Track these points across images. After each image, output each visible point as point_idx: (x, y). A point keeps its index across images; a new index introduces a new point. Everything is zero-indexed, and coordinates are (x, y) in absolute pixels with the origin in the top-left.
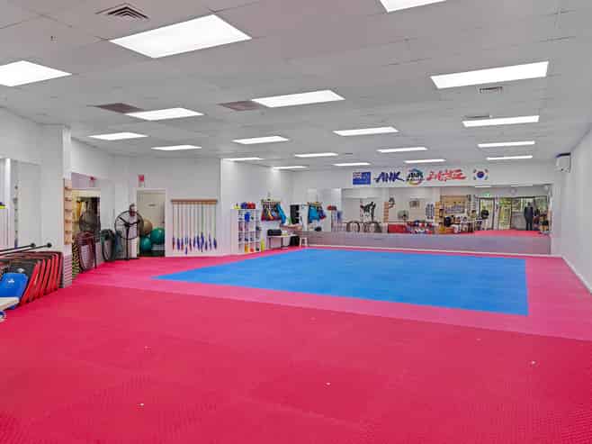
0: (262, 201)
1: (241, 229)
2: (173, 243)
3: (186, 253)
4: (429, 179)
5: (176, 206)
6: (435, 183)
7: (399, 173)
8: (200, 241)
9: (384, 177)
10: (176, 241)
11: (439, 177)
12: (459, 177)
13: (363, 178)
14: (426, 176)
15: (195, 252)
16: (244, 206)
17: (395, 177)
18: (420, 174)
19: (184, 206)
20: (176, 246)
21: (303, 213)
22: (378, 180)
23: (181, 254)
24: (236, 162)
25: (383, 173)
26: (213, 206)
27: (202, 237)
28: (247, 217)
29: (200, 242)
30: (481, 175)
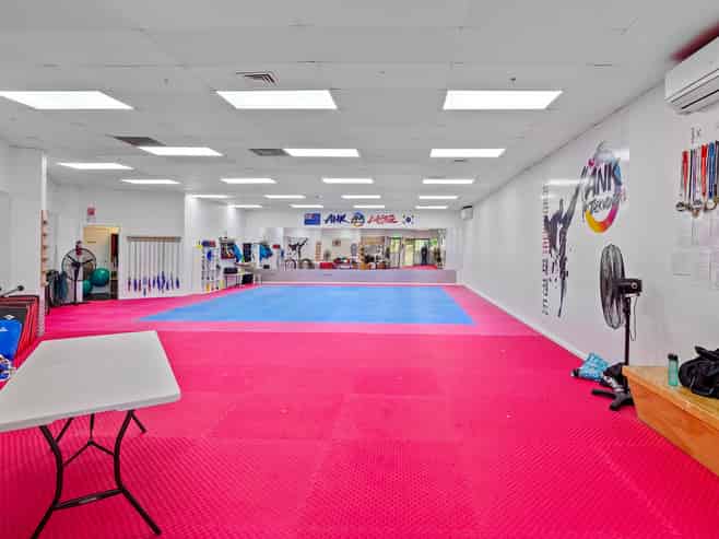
0: (220, 239)
1: (203, 268)
2: (129, 283)
3: (145, 293)
4: (369, 222)
5: (133, 243)
6: (374, 225)
7: (344, 216)
8: (161, 280)
9: (332, 219)
10: (132, 281)
11: (377, 220)
12: (392, 220)
13: (313, 219)
14: (367, 219)
15: (155, 293)
16: (205, 244)
17: (341, 219)
18: (362, 217)
19: (143, 243)
20: (132, 287)
21: (256, 251)
22: (326, 221)
23: (138, 295)
24: (199, 198)
25: (331, 216)
26: (175, 244)
27: (163, 278)
28: (209, 255)
29: (161, 282)
30: (408, 220)
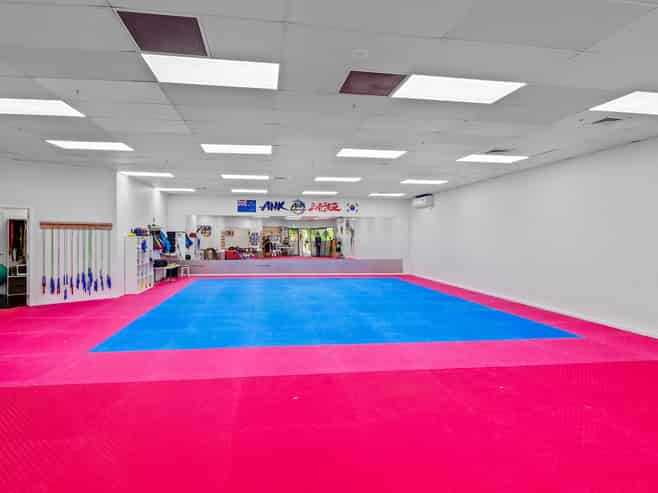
0: (149, 227)
1: (138, 261)
2: (44, 285)
3: (65, 297)
4: (311, 210)
5: (48, 232)
6: (315, 214)
7: (283, 203)
8: (87, 279)
9: (269, 206)
10: (48, 282)
11: (319, 207)
12: (335, 208)
13: (248, 206)
14: (308, 206)
15: (79, 296)
16: (138, 232)
17: (279, 206)
18: (302, 205)
19: (62, 231)
20: (48, 288)
22: (263, 209)
23: (56, 299)
25: (268, 203)
26: (106, 232)
27: (90, 275)
28: (144, 246)
29: (87, 281)
30: (353, 208)
